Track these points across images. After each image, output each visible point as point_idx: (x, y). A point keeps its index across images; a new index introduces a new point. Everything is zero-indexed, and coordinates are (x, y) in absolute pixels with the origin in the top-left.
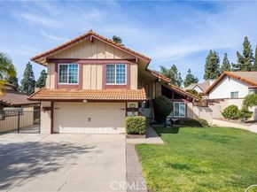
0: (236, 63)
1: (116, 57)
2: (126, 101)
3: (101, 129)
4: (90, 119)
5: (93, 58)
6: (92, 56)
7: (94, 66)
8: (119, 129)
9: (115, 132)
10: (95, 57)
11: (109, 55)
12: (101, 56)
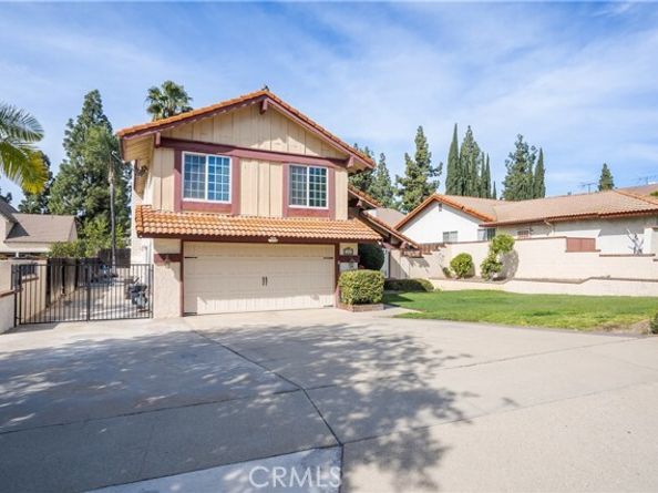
0: (404, 176)
1: (309, 152)
2: (336, 242)
3: (289, 299)
4: (265, 280)
5: (262, 147)
6: (260, 142)
7: (265, 166)
8: (322, 297)
9: (316, 304)
10: (266, 146)
11: (296, 146)
12: (278, 145)
